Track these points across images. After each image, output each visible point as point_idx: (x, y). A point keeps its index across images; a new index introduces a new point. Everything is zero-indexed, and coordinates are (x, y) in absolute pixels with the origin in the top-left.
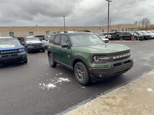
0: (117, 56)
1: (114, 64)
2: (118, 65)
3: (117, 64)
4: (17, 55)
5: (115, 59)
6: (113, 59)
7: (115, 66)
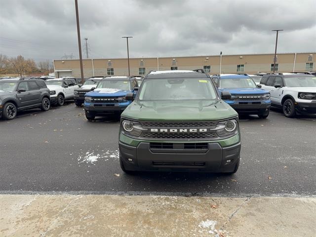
0: (161, 127)
1: (151, 143)
2: (164, 147)
3: (160, 144)
4: (114, 105)
5: (156, 133)
6: (152, 133)
7: (151, 147)
